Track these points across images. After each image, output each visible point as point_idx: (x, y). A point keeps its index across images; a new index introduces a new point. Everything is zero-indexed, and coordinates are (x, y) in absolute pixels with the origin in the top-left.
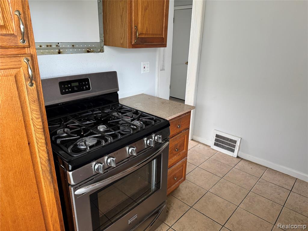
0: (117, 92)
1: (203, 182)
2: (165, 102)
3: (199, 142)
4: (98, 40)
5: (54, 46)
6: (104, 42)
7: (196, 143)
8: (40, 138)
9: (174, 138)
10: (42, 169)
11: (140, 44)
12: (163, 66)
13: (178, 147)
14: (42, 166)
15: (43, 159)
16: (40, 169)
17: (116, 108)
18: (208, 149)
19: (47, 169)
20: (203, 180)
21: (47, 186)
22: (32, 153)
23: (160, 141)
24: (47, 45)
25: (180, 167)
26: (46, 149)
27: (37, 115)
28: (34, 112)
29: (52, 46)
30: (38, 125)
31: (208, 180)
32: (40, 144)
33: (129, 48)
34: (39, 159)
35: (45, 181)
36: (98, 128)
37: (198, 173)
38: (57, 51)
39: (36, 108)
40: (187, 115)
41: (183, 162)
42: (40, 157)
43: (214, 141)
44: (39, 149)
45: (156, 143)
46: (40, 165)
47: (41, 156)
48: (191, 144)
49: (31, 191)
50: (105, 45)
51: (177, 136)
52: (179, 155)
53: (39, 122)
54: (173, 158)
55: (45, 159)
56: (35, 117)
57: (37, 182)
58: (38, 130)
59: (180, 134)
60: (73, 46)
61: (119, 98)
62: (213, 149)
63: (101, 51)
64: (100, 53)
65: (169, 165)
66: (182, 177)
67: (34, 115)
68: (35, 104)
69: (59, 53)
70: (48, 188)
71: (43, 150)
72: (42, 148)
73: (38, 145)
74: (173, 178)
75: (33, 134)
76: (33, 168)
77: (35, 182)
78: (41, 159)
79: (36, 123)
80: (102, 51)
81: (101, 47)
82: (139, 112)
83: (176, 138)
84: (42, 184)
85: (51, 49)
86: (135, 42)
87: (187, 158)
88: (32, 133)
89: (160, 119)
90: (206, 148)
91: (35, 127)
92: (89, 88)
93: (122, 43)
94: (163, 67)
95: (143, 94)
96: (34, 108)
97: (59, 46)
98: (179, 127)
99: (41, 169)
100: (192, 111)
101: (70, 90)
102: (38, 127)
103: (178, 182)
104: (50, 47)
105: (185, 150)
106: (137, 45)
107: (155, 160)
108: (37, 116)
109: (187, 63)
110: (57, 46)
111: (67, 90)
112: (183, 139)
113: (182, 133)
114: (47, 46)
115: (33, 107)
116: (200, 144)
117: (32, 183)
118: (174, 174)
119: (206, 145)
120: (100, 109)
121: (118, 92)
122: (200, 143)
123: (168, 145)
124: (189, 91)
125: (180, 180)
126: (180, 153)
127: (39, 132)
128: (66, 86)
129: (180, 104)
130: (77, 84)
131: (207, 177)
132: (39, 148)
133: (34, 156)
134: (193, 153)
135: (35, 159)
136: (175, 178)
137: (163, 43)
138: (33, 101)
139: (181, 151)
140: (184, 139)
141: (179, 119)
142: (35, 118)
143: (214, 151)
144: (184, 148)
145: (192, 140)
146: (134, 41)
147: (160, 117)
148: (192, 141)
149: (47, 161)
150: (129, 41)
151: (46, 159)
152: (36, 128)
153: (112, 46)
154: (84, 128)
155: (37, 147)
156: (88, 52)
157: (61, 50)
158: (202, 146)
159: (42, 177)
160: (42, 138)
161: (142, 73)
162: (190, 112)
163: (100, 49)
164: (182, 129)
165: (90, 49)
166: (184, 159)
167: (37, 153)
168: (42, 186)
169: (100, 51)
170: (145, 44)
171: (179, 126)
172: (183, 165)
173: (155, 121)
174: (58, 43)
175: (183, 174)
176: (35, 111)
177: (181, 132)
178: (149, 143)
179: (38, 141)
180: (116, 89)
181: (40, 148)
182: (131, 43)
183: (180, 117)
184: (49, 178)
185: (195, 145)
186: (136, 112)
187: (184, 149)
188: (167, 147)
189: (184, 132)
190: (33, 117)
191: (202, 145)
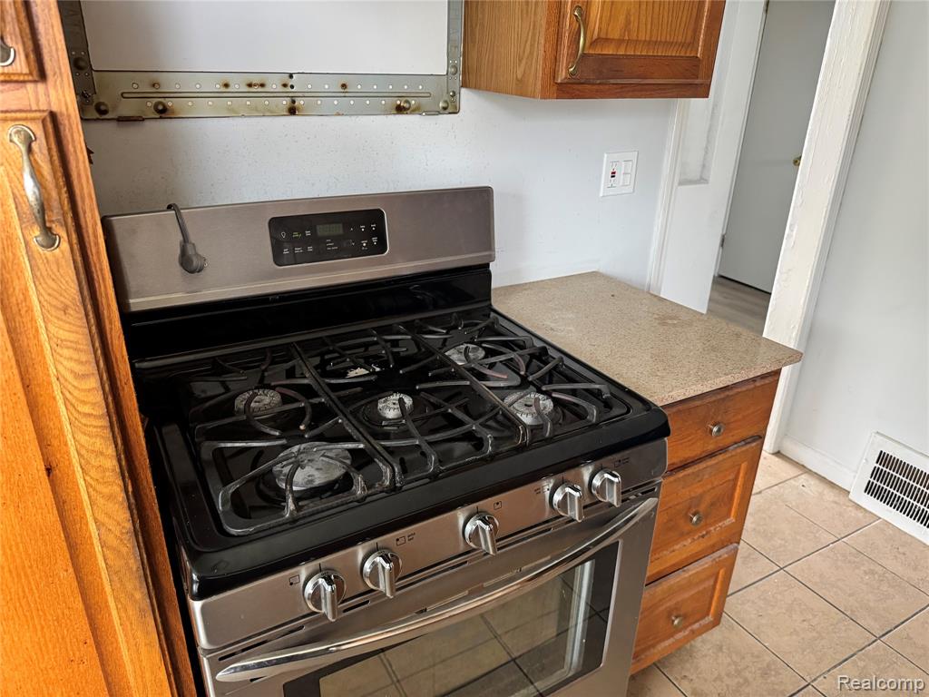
0: (488, 265)
1: (794, 637)
2: (671, 318)
3: (804, 469)
4: (441, 69)
5: (275, 87)
6: (464, 73)
7: (792, 471)
8: (93, 451)
9: (689, 471)
10: (106, 564)
11: (593, 84)
12: (704, 166)
13: (702, 508)
14: (107, 552)
15: (110, 530)
16: (102, 564)
17: (477, 324)
18: (835, 502)
19: (127, 563)
20: (795, 630)
21: (128, 623)
22: (64, 502)
23: (613, 498)
24: (249, 82)
25: (702, 581)
26: (123, 495)
27: (81, 363)
28: (66, 352)
29: (267, 86)
30: (84, 403)
31: (814, 634)
32: (93, 473)
33: (543, 97)
34: (95, 527)
35: (119, 606)
36: (380, 406)
37: (779, 597)
38: (284, 102)
39: (72, 337)
40: (758, 384)
41: (719, 564)
42: (96, 521)
43: (867, 478)
44: (92, 493)
45: (592, 502)
46: (98, 548)
47: (101, 517)
48: (769, 470)
49: (63, 638)
50: (464, 85)
51: (702, 465)
52: (703, 536)
53: (89, 390)
54: (676, 547)
55: (116, 530)
56: (72, 372)
57: (87, 607)
58: (84, 421)
59: (720, 458)
60: (344, 86)
61: (493, 286)
62: (858, 507)
63: (450, 110)
64: (446, 119)
65: (648, 574)
66: (707, 614)
67: (65, 363)
68: (71, 319)
69: (292, 111)
70: (132, 629)
71: (110, 497)
72: (106, 490)
73: (87, 478)
74: (669, 616)
75: (66, 433)
76: (68, 556)
77: (81, 606)
78: (103, 530)
79: (76, 393)
80: (451, 108)
81: (448, 93)
82: (551, 352)
83: (696, 474)
84: (110, 614)
85: (264, 95)
86: (571, 74)
87: (736, 551)
88: (61, 430)
89: (629, 400)
90: (830, 495)
91: (71, 408)
92: (381, 247)
93: (519, 77)
94: (702, 172)
95: (594, 275)
96: (63, 334)
97: (292, 87)
98: (719, 430)
99: (104, 565)
100: (785, 371)
101: (310, 249)
102: (86, 409)
103: (687, 632)
104: (260, 89)
105: (732, 519)
106: (580, 87)
107: (588, 565)
108: (79, 369)
109: (797, 162)
110: (285, 85)
111: (298, 250)
112: (731, 477)
113: (728, 455)
114: (250, 85)
115: (61, 332)
116: (804, 477)
117: (66, 611)
118: (674, 601)
119: (832, 485)
120: (410, 327)
121: (491, 264)
122: (809, 472)
123: (655, 509)
124: (790, 270)
125: (696, 626)
126: (712, 528)
127: (91, 429)
128: (296, 235)
129: (738, 335)
130: (338, 229)
131: (814, 622)
132: (91, 490)
133: (75, 512)
134: (775, 507)
135: (78, 526)
136: (677, 617)
137: (697, 81)
138: (60, 306)
139: (716, 522)
140: (736, 479)
141: (723, 399)
142: (70, 377)
143: (860, 515)
144: (730, 510)
145: (778, 454)
146: (567, 69)
147: (633, 389)
148: (776, 459)
149: (127, 537)
150: (547, 70)
151: (123, 527)
152: (76, 415)
153: (488, 89)
154: (321, 403)
155: (83, 483)
156: (400, 110)
157: (300, 102)
158: (813, 487)
159: (108, 589)
160: (102, 453)
161: (601, 195)
162: (778, 373)
163: (446, 102)
164: (729, 440)
165: (407, 102)
166: (723, 553)
167: (85, 504)
168: (111, 621)
169: (445, 109)
170: (612, 81)
171: (715, 429)
172: (718, 573)
173: (607, 405)
174: (291, 76)
175: (714, 604)
176: (68, 348)
177: (723, 450)
178: (563, 503)
179: (88, 463)
180: (487, 253)
181: (94, 490)
182: (554, 74)
183: (727, 393)
184: (138, 596)
185: (784, 476)
186: (542, 354)
187: (728, 515)
188: (649, 519)
189: (739, 451)
190: (61, 368)
191: (813, 482)
